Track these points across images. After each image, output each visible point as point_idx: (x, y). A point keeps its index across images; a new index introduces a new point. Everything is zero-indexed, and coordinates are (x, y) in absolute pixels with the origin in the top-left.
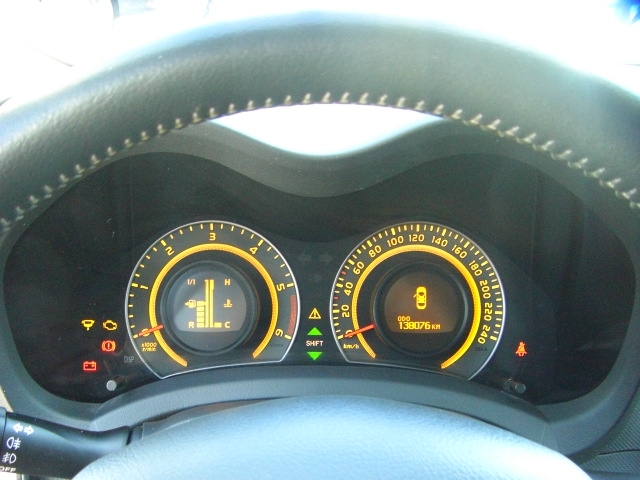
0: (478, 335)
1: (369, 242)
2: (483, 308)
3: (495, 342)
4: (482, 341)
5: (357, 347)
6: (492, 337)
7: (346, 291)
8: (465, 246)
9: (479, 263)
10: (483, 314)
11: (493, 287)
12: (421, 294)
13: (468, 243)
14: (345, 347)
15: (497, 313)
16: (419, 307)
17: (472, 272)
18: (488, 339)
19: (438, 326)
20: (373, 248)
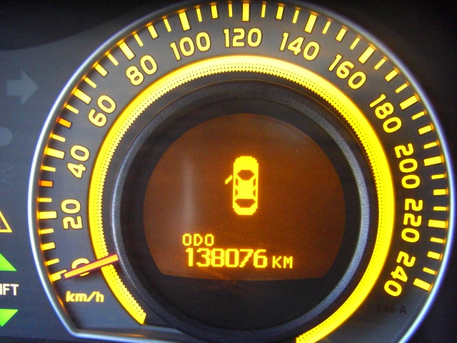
0: (385, 275)
1: (123, 46)
2: (400, 211)
3: (426, 293)
4: (393, 290)
5: (100, 297)
6: (418, 283)
7: (71, 166)
8: (363, 59)
9: (395, 100)
10: (399, 226)
11: (429, 162)
12: (246, 175)
13: (369, 51)
14: (70, 297)
15: (433, 223)
16: (240, 211)
17: (376, 124)
18: (408, 286)
19: (289, 261)
20: (135, 61)
